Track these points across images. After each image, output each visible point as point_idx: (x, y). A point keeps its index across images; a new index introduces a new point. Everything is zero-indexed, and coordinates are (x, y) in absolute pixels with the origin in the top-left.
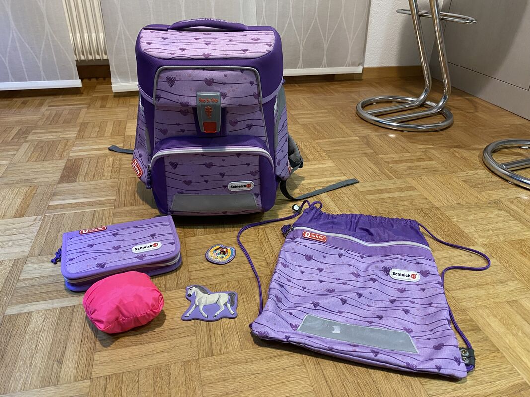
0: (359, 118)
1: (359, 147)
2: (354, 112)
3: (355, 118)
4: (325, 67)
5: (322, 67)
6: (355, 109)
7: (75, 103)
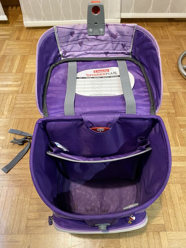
4: (168, 12)
5: (166, 13)
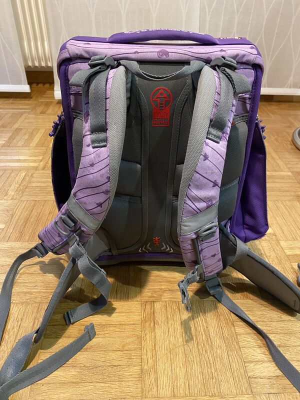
0: (294, 147)
1: (292, 187)
2: (290, 139)
3: (290, 147)
6: (291, 136)
7: (21, 107)
